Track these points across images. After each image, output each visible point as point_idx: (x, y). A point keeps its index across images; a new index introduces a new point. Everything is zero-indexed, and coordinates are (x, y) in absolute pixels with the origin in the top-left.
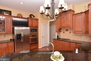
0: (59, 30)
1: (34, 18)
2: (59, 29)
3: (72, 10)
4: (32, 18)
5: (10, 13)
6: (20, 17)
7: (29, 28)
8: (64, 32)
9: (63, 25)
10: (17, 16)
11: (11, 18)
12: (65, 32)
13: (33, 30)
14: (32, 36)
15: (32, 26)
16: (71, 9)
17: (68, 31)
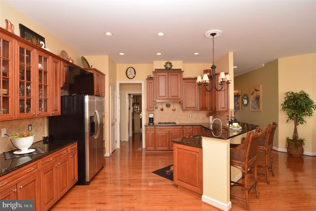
15: (98, 94)
16: (181, 69)
17: (170, 107)
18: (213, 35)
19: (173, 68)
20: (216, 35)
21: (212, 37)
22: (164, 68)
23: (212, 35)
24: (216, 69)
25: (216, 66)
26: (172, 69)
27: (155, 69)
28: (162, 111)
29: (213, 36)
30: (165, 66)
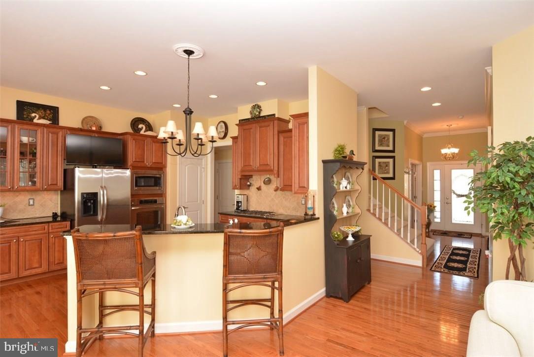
0: (244, 182)
1: (149, 133)
2: (240, 177)
3: (276, 116)
4: (142, 132)
5: (53, 113)
6: (94, 129)
7: (128, 173)
8: (259, 189)
9: (251, 164)
10: (80, 126)
11: (60, 134)
12: (264, 187)
13: (142, 180)
14: (141, 202)
15: (139, 165)
16: (274, 115)
17: (271, 184)
18: (189, 53)
19: (262, 114)
20: (193, 55)
21: (186, 56)
22: (249, 116)
23: (187, 54)
24: (192, 115)
25: (192, 110)
26: (264, 117)
27: (240, 120)
28: (260, 191)
29: (189, 56)
30: (251, 113)
